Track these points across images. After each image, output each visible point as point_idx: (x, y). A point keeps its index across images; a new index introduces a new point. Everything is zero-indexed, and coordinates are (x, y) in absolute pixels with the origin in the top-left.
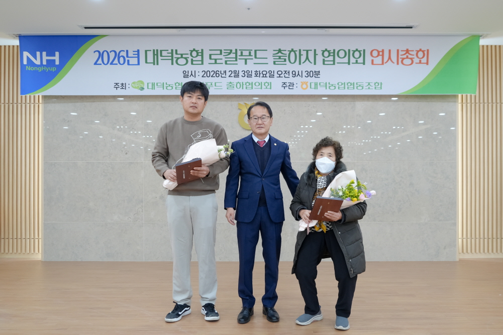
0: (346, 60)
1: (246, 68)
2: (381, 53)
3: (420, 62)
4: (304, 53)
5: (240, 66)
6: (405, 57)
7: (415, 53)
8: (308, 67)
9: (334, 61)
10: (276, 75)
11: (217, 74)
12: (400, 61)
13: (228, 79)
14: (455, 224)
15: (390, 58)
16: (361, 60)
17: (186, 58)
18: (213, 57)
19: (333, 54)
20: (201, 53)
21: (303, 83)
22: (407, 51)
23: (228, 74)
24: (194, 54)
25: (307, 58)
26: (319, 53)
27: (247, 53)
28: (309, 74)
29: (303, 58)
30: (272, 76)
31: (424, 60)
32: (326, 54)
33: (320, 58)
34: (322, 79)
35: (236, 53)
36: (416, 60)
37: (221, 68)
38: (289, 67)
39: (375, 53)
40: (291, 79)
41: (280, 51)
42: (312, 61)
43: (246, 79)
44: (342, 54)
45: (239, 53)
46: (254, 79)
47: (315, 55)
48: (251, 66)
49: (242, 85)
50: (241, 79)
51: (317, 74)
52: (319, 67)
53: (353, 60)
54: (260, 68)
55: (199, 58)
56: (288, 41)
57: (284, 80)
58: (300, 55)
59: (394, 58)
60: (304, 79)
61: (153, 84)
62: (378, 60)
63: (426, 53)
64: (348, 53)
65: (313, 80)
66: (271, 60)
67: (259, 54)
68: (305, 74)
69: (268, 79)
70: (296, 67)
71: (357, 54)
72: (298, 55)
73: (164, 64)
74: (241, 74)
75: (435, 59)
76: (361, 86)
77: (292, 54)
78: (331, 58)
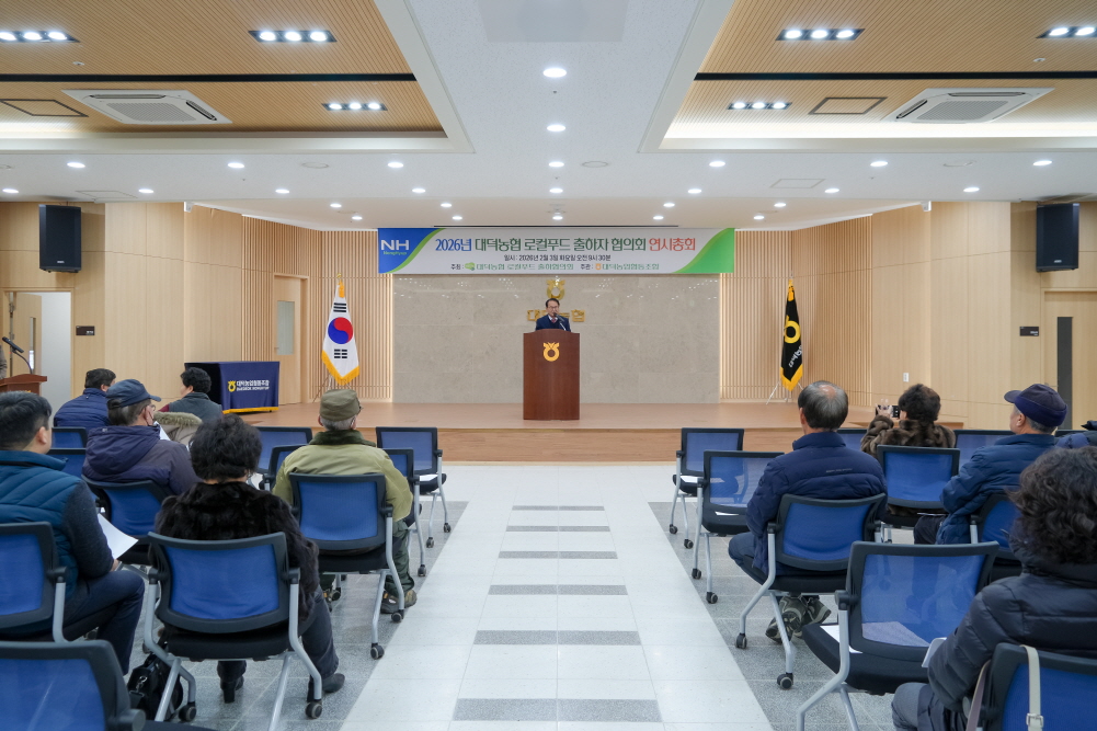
0: (631, 246)
1: (553, 253)
2: (658, 241)
3: (688, 248)
4: (598, 242)
5: (549, 252)
6: (676, 244)
7: (684, 241)
8: (601, 252)
9: (621, 247)
10: (576, 258)
11: (530, 257)
12: (673, 247)
13: (539, 262)
14: (718, 374)
15: (664, 245)
16: (642, 247)
17: (507, 246)
18: (528, 245)
19: (621, 242)
20: (518, 242)
21: (597, 265)
22: (678, 240)
23: (540, 258)
24: (514, 242)
25: (601, 245)
26: (610, 241)
27: (553, 242)
28: (602, 258)
29: (598, 245)
30: (573, 259)
31: (691, 247)
32: (615, 242)
33: (610, 246)
34: (612, 261)
35: (546, 242)
36: (685, 247)
37: (534, 253)
38: (587, 252)
39: (653, 242)
40: (588, 262)
41: (579, 240)
42: (604, 247)
43: (553, 262)
44: (627, 242)
45: (548, 242)
46: (559, 262)
47: (607, 242)
48: (558, 252)
49: (550, 266)
50: (549, 262)
51: (608, 257)
52: (610, 252)
53: (636, 247)
54: (564, 253)
55: (517, 245)
56: (584, 234)
57: (582, 262)
59: (668, 245)
60: (598, 262)
61: (481, 266)
62: (655, 247)
63: (693, 241)
64: (632, 242)
65: (605, 262)
66: (572, 247)
67: (563, 242)
68: (598, 258)
69: (570, 262)
70: (592, 252)
71: (639, 242)
72: (594, 243)
73: (490, 250)
74: (549, 258)
75: (700, 246)
76: (641, 266)
77: (589, 242)
78: (619, 245)
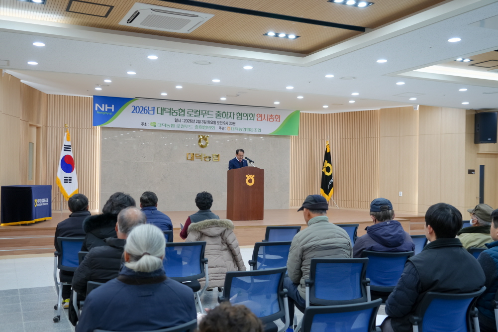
0: (246, 118)
1: (204, 119)
2: (261, 116)
3: (277, 121)
4: (229, 114)
5: (201, 118)
6: (270, 118)
7: (274, 116)
8: (230, 120)
9: (241, 118)
10: (217, 123)
11: (190, 121)
12: (268, 120)
13: (196, 124)
14: (288, 192)
15: (264, 118)
16: (252, 118)
17: (176, 113)
18: (189, 113)
19: (241, 115)
20: (183, 111)
21: (228, 127)
22: (272, 115)
23: (196, 121)
24: (181, 111)
25: (230, 116)
26: (235, 114)
27: (204, 112)
28: (231, 123)
29: (229, 116)
30: (215, 123)
31: (278, 120)
32: (238, 115)
33: (235, 116)
34: (237, 126)
35: (199, 112)
36: (275, 120)
37: (193, 118)
38: (222, 120)
39: (259, 116)
40: (223, 126)
41: (219, 112)
42: (232, 117)
43: (204, 124)
44: (245, 115)
45: (201, 112)
46: (207, 125)
47: (234, 115)
48: (206, 118)
49: (201, 127)
50: (201, 124)
51: (234, 123)
52: (235, 120)
53: (249, 118)
54: (210, 119)
55: (183, 113)
56: (221, 109)
57: (220, 125)
58: (227, 114)
59: (266, 118)
61: (161, 124)
62: (260, 119)
63: (279, 117)
64: (247, 115)
65: (232, 126)
66: (214, 116)
67: (210, 113)
68: (229, 123)
69: (213, 125)
70: (225, 120)
71: (251, 116)
72: (226, 115)
73: (166, 115)
74: (201, 122)
75: (282, 120)
76: (252, 130)
77: (224, 114)
78: (240, 117)
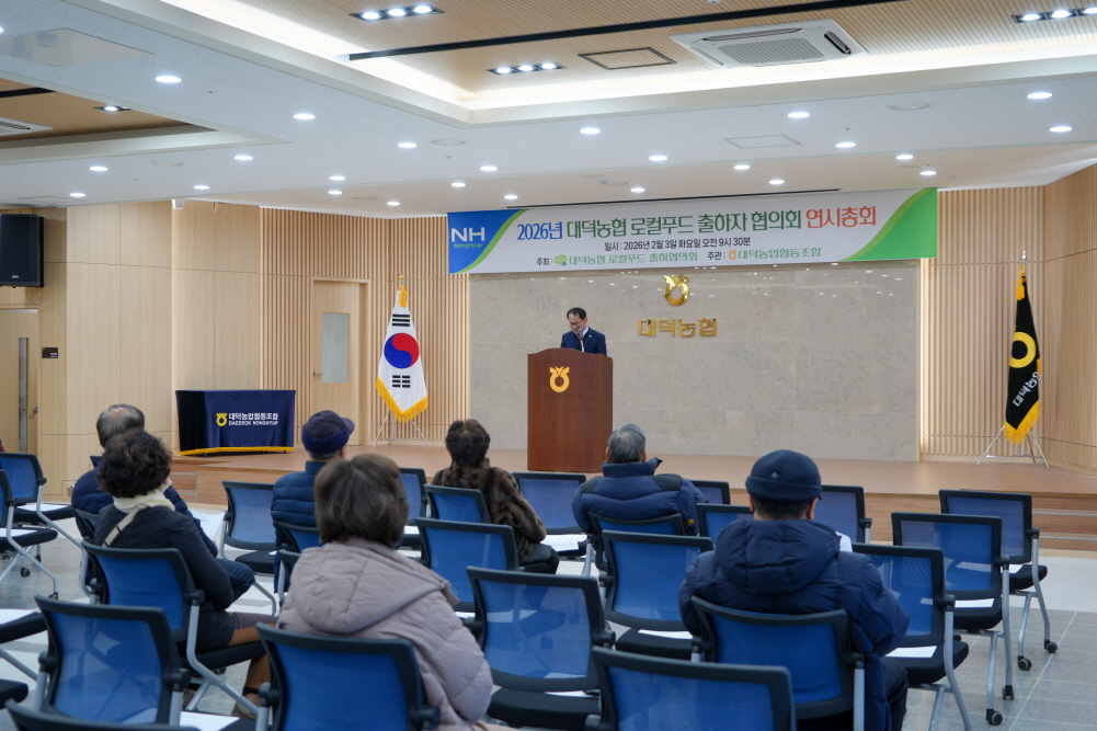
0: (779, 223)
1: (670, 238)
2: (819, 214)
3: (865, 222)
4: (732, 218)
5: (664, 236)
6: (847, 216)
7: (858, 212)
8: (737, 233)
9: (765, 225)
10: (702, 244)
11: (639, 245)
12: (841, 222)
13: (652, 251)
14: (915, 416)
15: (829, 219)
16: (796, 223)
17: (608, 229)
18: (636, 227)
19: (764, 217)
20: (623, 223)
21: (731, 252)
22: (850, 210)
23: (651, 245)
24: (617, 224)
25: (736, 224)
26: (749, 217)
27: (670, 221)
28: (738, 241)
29: (732, 224)
30: (697, 245)
31: (870, 219)
32: (757, 218)
33: (749, 223)
34: (753, 246)
35: (659, 222)
36: (860, 220)
37: (644, 238)
38: (716, 235)
39: (812, 215)
40: (718, 249)
41: (706, 217)
42: (742, 227)
43: (670, 250)
44: (774, 217)
45: (662, 222)
46: (678, 250)
47: (745, 219)
48: (676, 236)
49: (665, 257)
50: (665, 251)
51: (747, 241)
52: (749, 233)
53: (786, 223)
54: (685, 237)
55: (622, 229)
56: (712, 209)
57: (710, 249)
58: (728, 220)
59: (834, 217)
60: (733, 248)
61: (575, 259)
62: (816, 222)
63: (872, 211)
64: (780, 216)
65: (743, 248)
66: (696, 228)
67: (684, 222)
68: (733, 242)
69: (694, 250)
70: (724, 234)
71: (791, 217)
72: (726, 221)
73: (587, 236)
74: (665, 244)
75: (883, 218)
76: (795, 253)
77: (720, 219)
78: (762, 222)
